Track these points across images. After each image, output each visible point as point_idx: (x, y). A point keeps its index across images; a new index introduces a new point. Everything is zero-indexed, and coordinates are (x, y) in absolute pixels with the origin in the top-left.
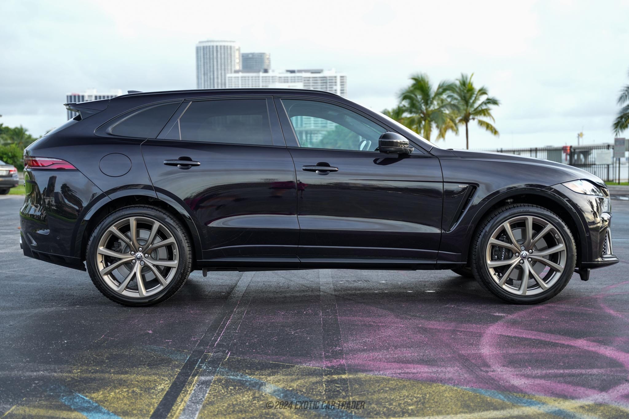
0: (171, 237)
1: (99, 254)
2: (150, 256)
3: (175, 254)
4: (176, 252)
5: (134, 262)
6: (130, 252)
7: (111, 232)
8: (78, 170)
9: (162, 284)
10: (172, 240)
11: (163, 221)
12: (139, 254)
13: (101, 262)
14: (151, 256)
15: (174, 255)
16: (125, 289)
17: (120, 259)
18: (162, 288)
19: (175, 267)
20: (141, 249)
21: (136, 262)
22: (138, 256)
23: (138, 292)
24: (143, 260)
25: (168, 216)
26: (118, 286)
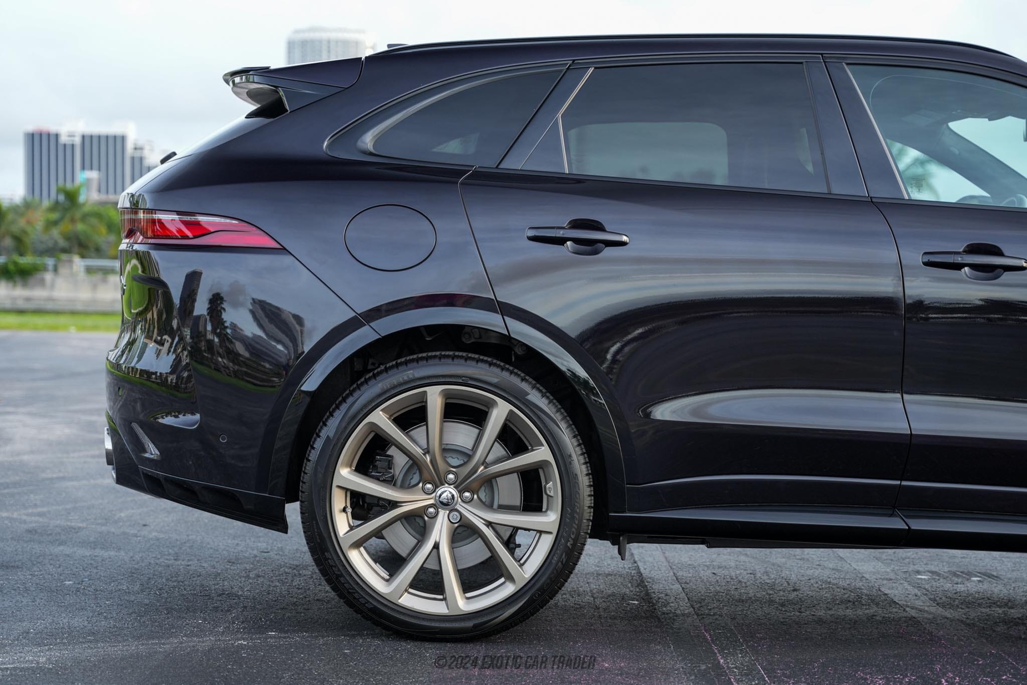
0: (542, 445)
1: (339, 487)
2: (475, 496)
3: (552, 494)
4: (553, 488)
5: (431, 513)
6: (421, 485)
7: (373, 426)
8: (285, 249)
9: (510, 578)
10: (542, 453)
11: (519, 400)
12: (447, 491)
13: (344, 510)
14: (478, 497)
15: (545, 497)
16: (406, 591)
17: (394, 504)
18: (509, 589)
19: (550, 533)
20: (451, 476)
21: (437, 514)
22: (444, 495)
23: (445, 599)
24: (458, 507)
25: (534, 387)
26: (387, 581)
